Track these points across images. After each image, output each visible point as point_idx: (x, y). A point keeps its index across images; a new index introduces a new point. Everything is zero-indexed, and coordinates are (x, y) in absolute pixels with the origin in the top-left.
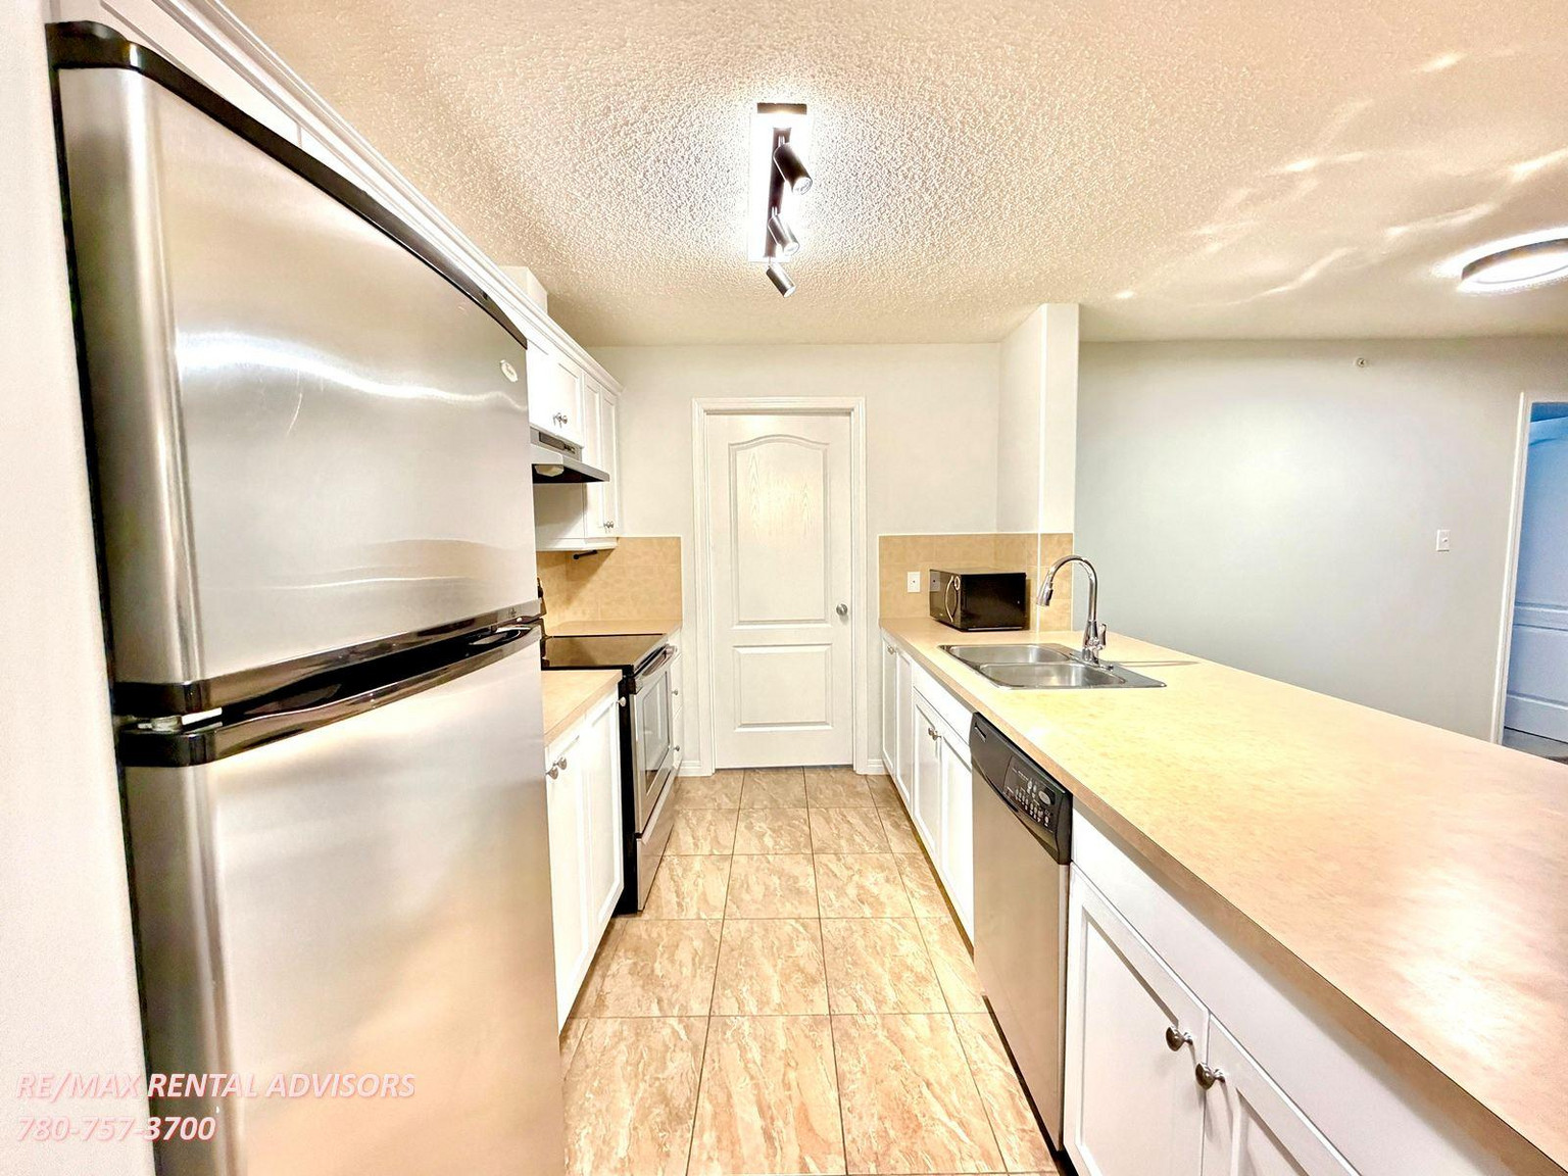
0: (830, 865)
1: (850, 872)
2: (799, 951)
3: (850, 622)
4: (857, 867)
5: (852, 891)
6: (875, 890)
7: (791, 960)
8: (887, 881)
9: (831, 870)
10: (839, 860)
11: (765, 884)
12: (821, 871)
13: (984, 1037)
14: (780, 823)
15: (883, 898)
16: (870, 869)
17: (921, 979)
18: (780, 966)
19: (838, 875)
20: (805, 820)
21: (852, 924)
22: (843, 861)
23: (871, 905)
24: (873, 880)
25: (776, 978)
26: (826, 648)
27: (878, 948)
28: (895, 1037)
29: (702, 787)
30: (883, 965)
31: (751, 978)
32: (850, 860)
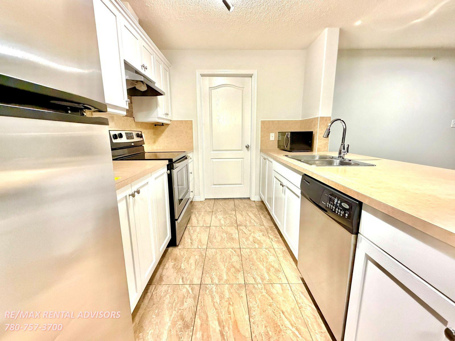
0: (243, 230)
1: (251, 232)
2: (233, 260)
3: (250, 150)
4: (252, 231)
5: (251, 239)
6: (259, 238)
7: (230, 263)
8: (263, 235)
9: (244, 232)
10: (246, 228)
11: (221, 236)
12: (240, 232)
13: (302, 293)
14: (226, 216)
15: (262, 241)
16: (257, 231)
17: (277, 271)
18: (226, 265)
19: (246, 233)
20: (235, 215)
21: (252, 250)
22: (248, 229)
23: (258, 244)
24: (258, 235)
25: (225, 270)
26: (242, 159)
27: (261, 259)
28: (269, 293)
29: (201, 204)
30: (263, 265)
31: (216, 270)
32: (250, 228)
